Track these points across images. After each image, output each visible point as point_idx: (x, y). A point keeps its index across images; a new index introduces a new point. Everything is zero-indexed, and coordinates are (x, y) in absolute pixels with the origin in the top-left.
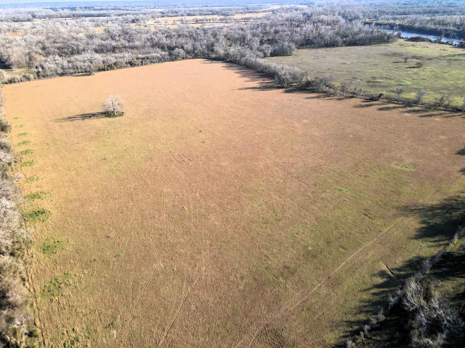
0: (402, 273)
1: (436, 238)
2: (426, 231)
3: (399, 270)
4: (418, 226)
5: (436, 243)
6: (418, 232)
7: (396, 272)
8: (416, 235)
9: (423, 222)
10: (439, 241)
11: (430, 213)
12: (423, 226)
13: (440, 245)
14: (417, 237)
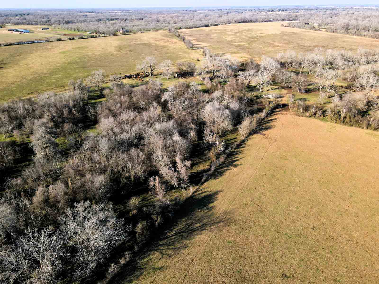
0: (225, 168)
1: (203, 195)
2: (211, 199)
3: (227, 170)
4: (216, 203)
5: (204, 191)
6: (216, 198)
7: (229, 168)
8: (217, 194)
9: (211, 209)
10: (201, 193)
11: (205, 221)
12: (211, 205)
13: (201, 190)
14: (216, 193)
